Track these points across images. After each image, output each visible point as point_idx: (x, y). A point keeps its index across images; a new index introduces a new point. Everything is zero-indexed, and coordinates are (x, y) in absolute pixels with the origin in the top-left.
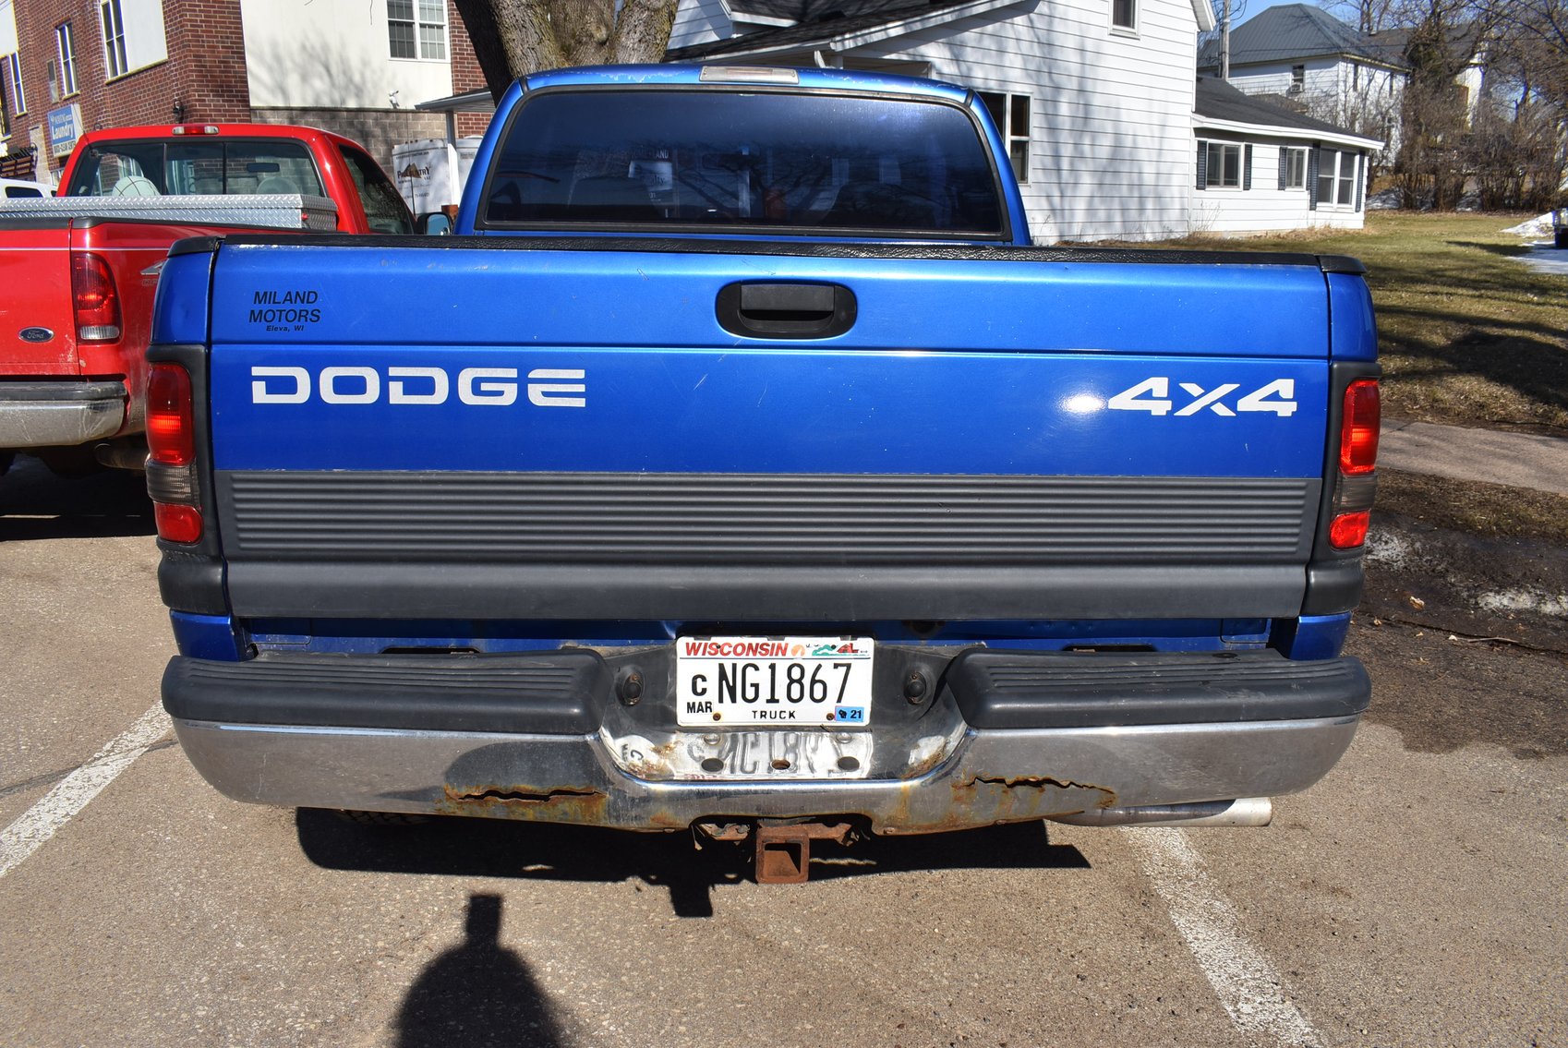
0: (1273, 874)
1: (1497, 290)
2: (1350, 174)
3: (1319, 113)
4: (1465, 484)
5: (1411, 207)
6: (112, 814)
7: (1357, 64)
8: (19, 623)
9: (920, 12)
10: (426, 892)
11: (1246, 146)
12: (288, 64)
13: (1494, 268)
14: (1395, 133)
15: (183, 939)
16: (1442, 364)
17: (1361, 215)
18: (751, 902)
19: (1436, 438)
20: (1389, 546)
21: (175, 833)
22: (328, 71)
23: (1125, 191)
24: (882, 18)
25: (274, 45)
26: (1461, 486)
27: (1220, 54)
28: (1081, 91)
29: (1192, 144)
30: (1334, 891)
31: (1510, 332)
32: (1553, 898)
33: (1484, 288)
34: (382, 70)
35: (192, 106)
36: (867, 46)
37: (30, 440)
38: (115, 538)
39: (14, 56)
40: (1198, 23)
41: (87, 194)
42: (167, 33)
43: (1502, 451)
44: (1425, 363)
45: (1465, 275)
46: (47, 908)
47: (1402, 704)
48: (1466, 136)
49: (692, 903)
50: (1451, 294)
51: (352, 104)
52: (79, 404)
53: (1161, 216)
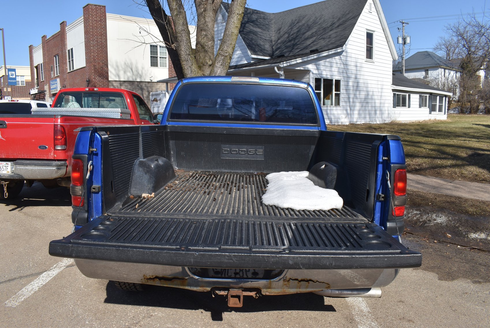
0: (391, 315)
1: (485, 139)
2: (442, 103)
3: (433, 84)
4: (468, 199)
5: (463, 113)
6: (54, 285)
7: (445, 69)
8: (32, 230)
9: (307, 55)
10: (141, 310)
11: (409, 95)
12: (120, 68)
13: (485, 132)
14: (458, 90)
15: (72, 320)
16: (464, 162)
17: (446, 116)
18: (234, 317)
19: (461, 185)
20: (441, 218)
21: (72, 291)
22: (132, 70)
23: (370, 108)
24: (295, 57)
25: (117, 63)
26: (466, 200)
27: (402, 66)
28: (356, 78)
29: (391, 94)
30: (409, 321)
31: (486, 152)
32: (477, 325)
33: (481, 139)
34: (148, 70)
35: (92, 80)
36: (291, 65)
37: (39, 177)
38: (61, 207)
39: (41, 64)
40: (393, 58)
41: (60, 107)
42: (86, 59)
43: (482, 189)
44: (459, 162)
45: (476, 135)
46: (34, 310)
47: (439, 266)
48: (479, 91)
49: (217, 317)
50: (470, 141)
51: (138, 80)
52: (53, 167)
53: (382, 116)
